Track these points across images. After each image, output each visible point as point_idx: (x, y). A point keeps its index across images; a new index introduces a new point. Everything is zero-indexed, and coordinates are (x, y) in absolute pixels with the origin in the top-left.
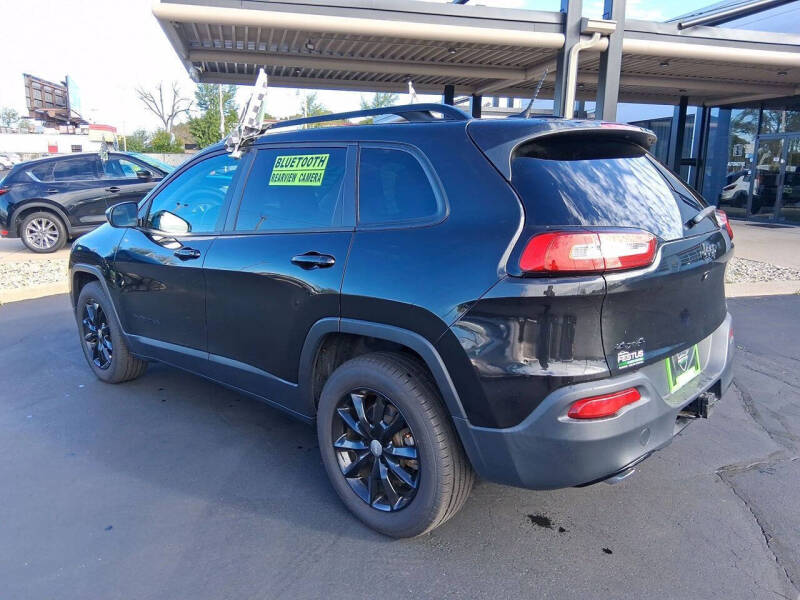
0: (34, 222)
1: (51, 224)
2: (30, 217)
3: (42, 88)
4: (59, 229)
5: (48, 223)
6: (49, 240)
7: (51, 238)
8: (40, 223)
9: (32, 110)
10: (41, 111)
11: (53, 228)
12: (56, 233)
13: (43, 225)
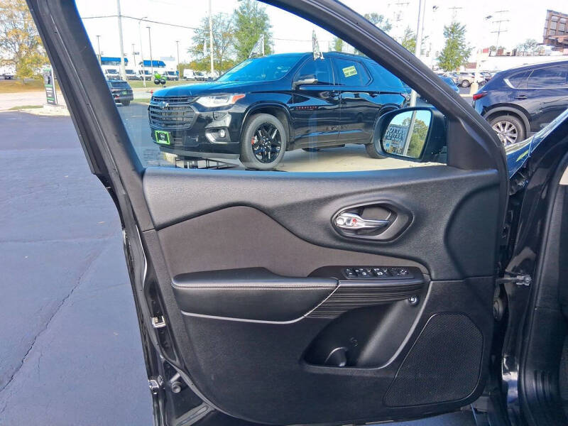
0: (499, 124)
1: (513, 127)
2: (496, 119)
3: (559, 20)
4: (519, 132)
5: (510, 126)
6: (508, 141)
7: (510, 140)
8: (504, 125)
9: (546, 38)
10: (553, 38)
11: (514, 131)
12: (515, 136)
13: (506, 127)
